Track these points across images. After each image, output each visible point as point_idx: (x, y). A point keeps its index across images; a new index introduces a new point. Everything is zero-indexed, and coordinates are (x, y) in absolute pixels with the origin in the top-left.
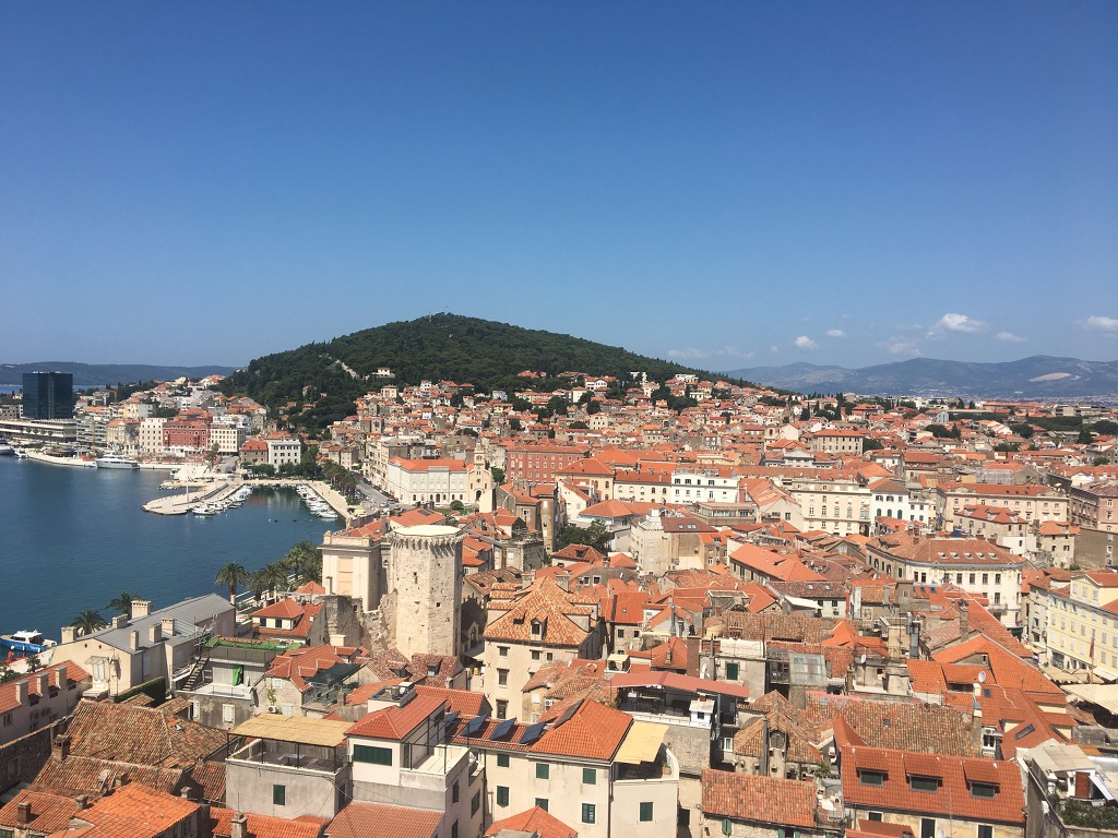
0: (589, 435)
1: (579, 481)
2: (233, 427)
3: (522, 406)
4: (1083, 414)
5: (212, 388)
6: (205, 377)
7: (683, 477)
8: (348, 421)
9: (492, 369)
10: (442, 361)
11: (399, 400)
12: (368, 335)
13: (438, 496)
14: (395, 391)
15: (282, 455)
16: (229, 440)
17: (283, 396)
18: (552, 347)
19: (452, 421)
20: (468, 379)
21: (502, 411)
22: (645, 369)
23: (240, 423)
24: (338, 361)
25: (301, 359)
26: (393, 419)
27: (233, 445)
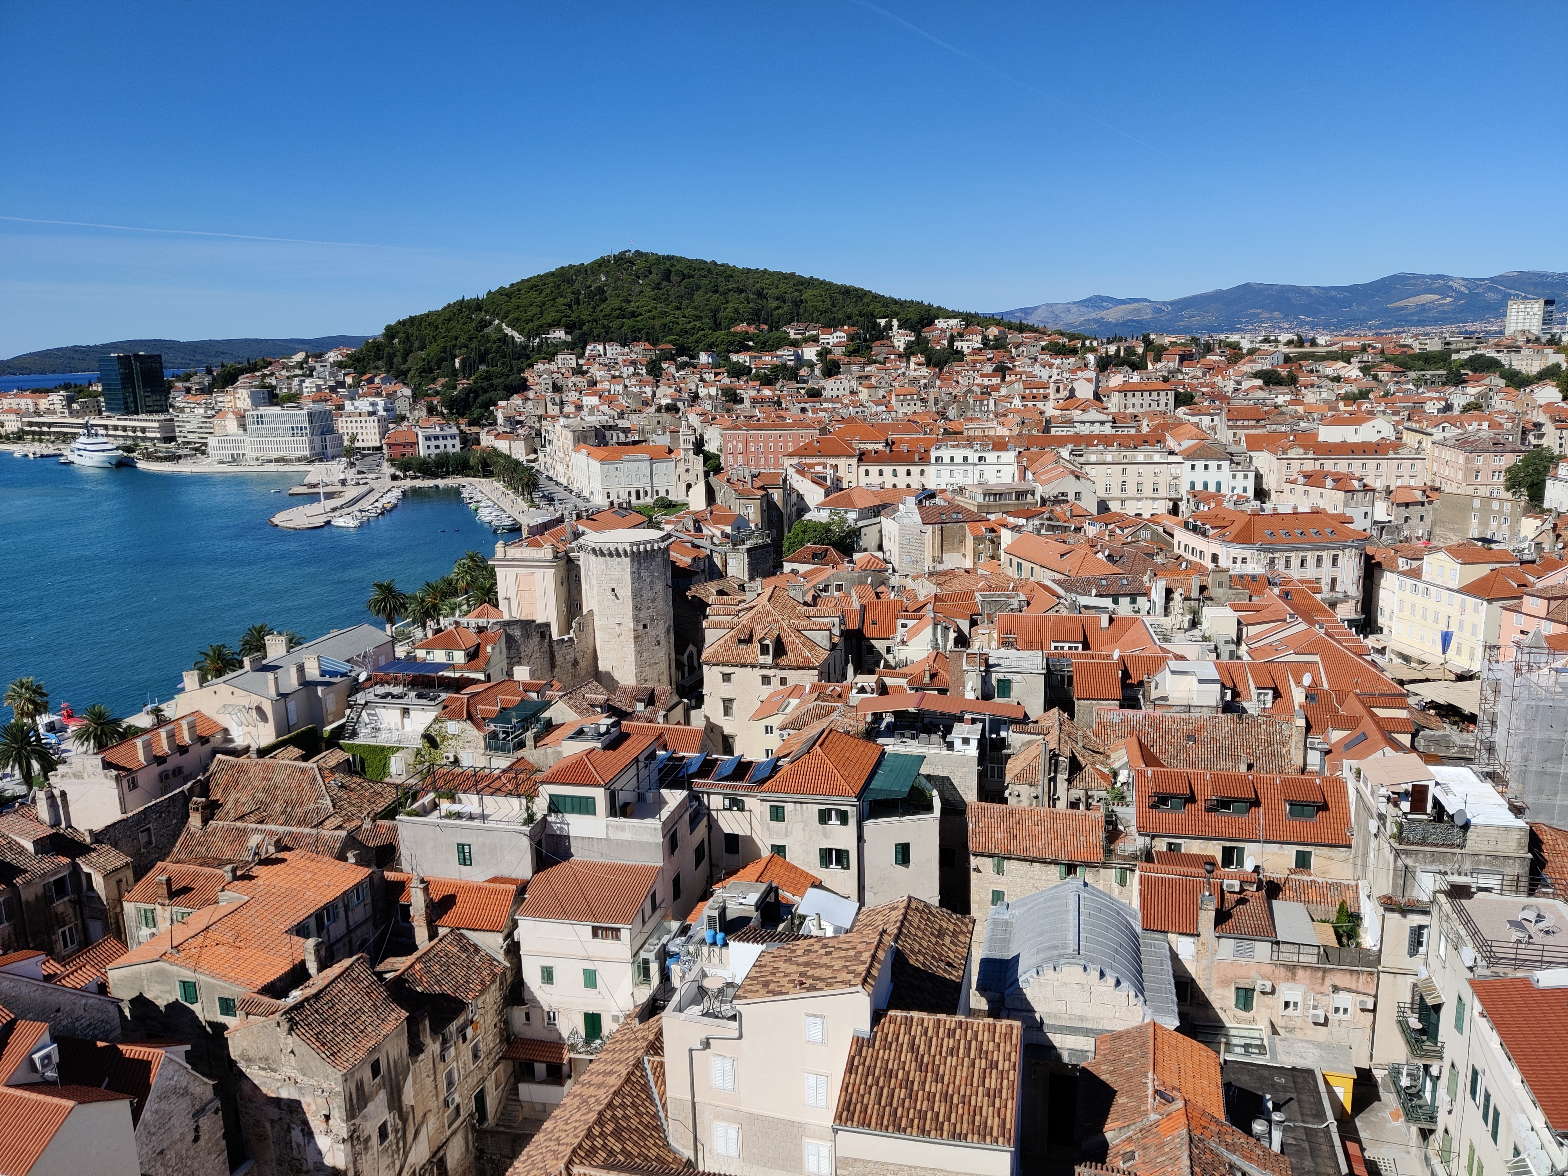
0: (825, 405)
1: (813, 465)
2: (372, 414)
3: (738, 372)
4: (1453, 347)
5: (340, 365)
6: (330, 350)
7: (946, 453)
8: (516, 400)
9: (698, 324)
10: (633, 315)
11: (579, 371)
12: (535, 285)
13: (638, 493)
14: (574, 357)
15: (437, 447)
16: (369, 431)
17: (431, 371)
18: (774, 290)
19: (649, 394)
20: (668, 339)
21: (713, 378)
22: (896, 315)
23: (380, 408)
24: (497, 322)
25: (449, 320)
26: (573, 396)
27: (374, 437)
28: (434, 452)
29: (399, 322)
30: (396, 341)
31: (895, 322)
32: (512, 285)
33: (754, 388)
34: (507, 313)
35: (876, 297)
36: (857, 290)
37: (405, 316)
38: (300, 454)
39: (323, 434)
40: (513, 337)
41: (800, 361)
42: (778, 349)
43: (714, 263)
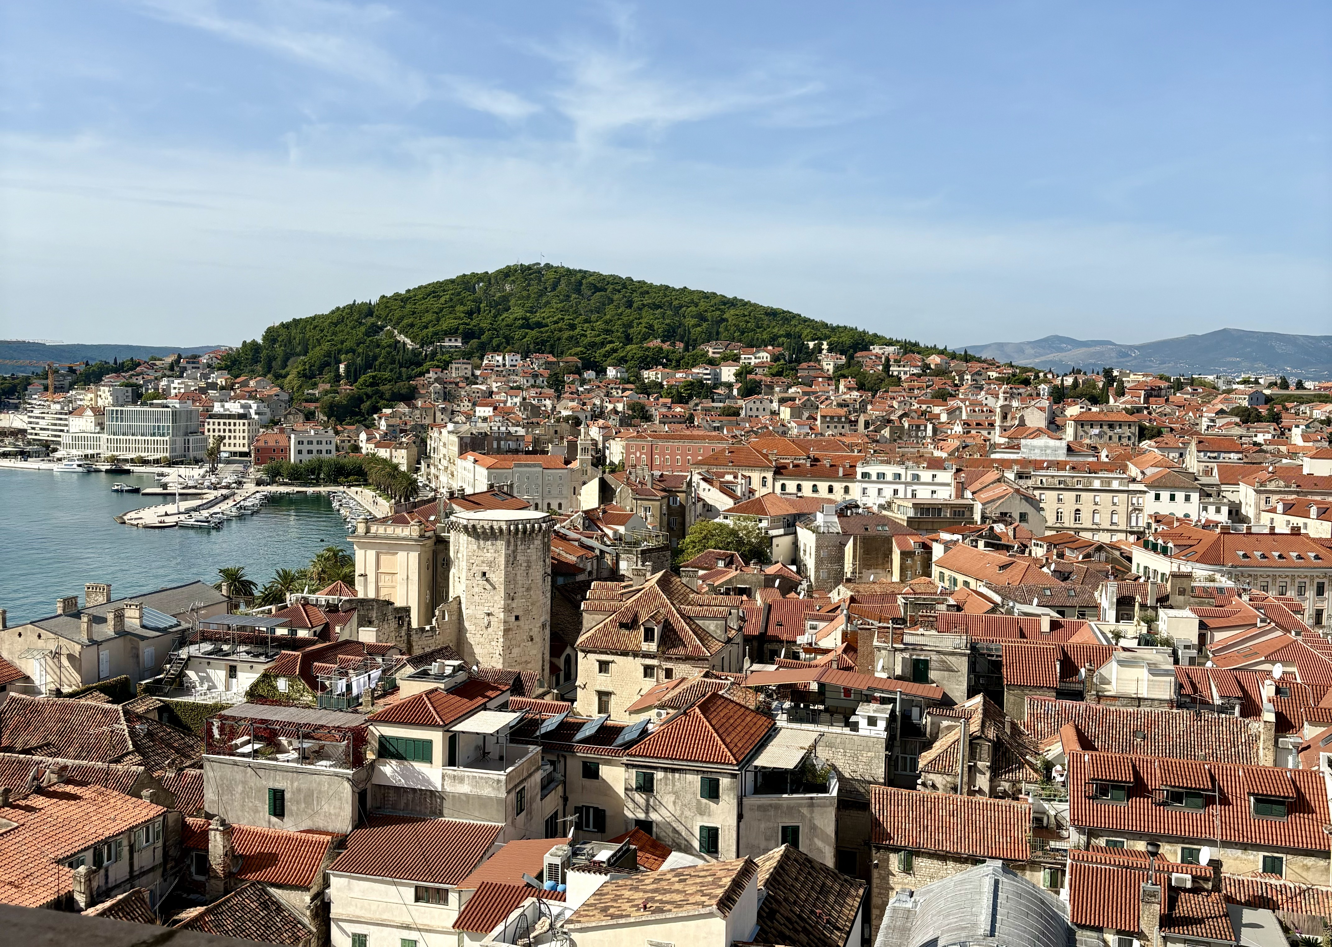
1: (722, 475)
2: (242, 416)
3: (649, 388)
7: (874, 470)
8: (403, 408)
9: (608, 337)
11: (473, 381)
12: (432, 291)
14: (470, 367)
15: (310, 452)
16: (237, 434)
17: (313, 376)
18: (694, 309)
19: (550, 407)
20: (573, 351)
21: (620, 394)
22: (826, 338)
23: (252, 411)
24: (389, 327)
25: (336, 325)
26: (466, 406)
27: (242, 441)
28: (306, 457)
29: (282, 325)
30: (276, 346)
31: (825, 346)
32: (408, 291)
33: (664, 405)
34: (401, 319)
35: (806, 321)
36: (784, 312)
37: (287, 319)
38: (157, 456)
39: (186, 434)
40: (404, 344)
41: (717, 383)
42: (693, 366)
43: (630, 279)
